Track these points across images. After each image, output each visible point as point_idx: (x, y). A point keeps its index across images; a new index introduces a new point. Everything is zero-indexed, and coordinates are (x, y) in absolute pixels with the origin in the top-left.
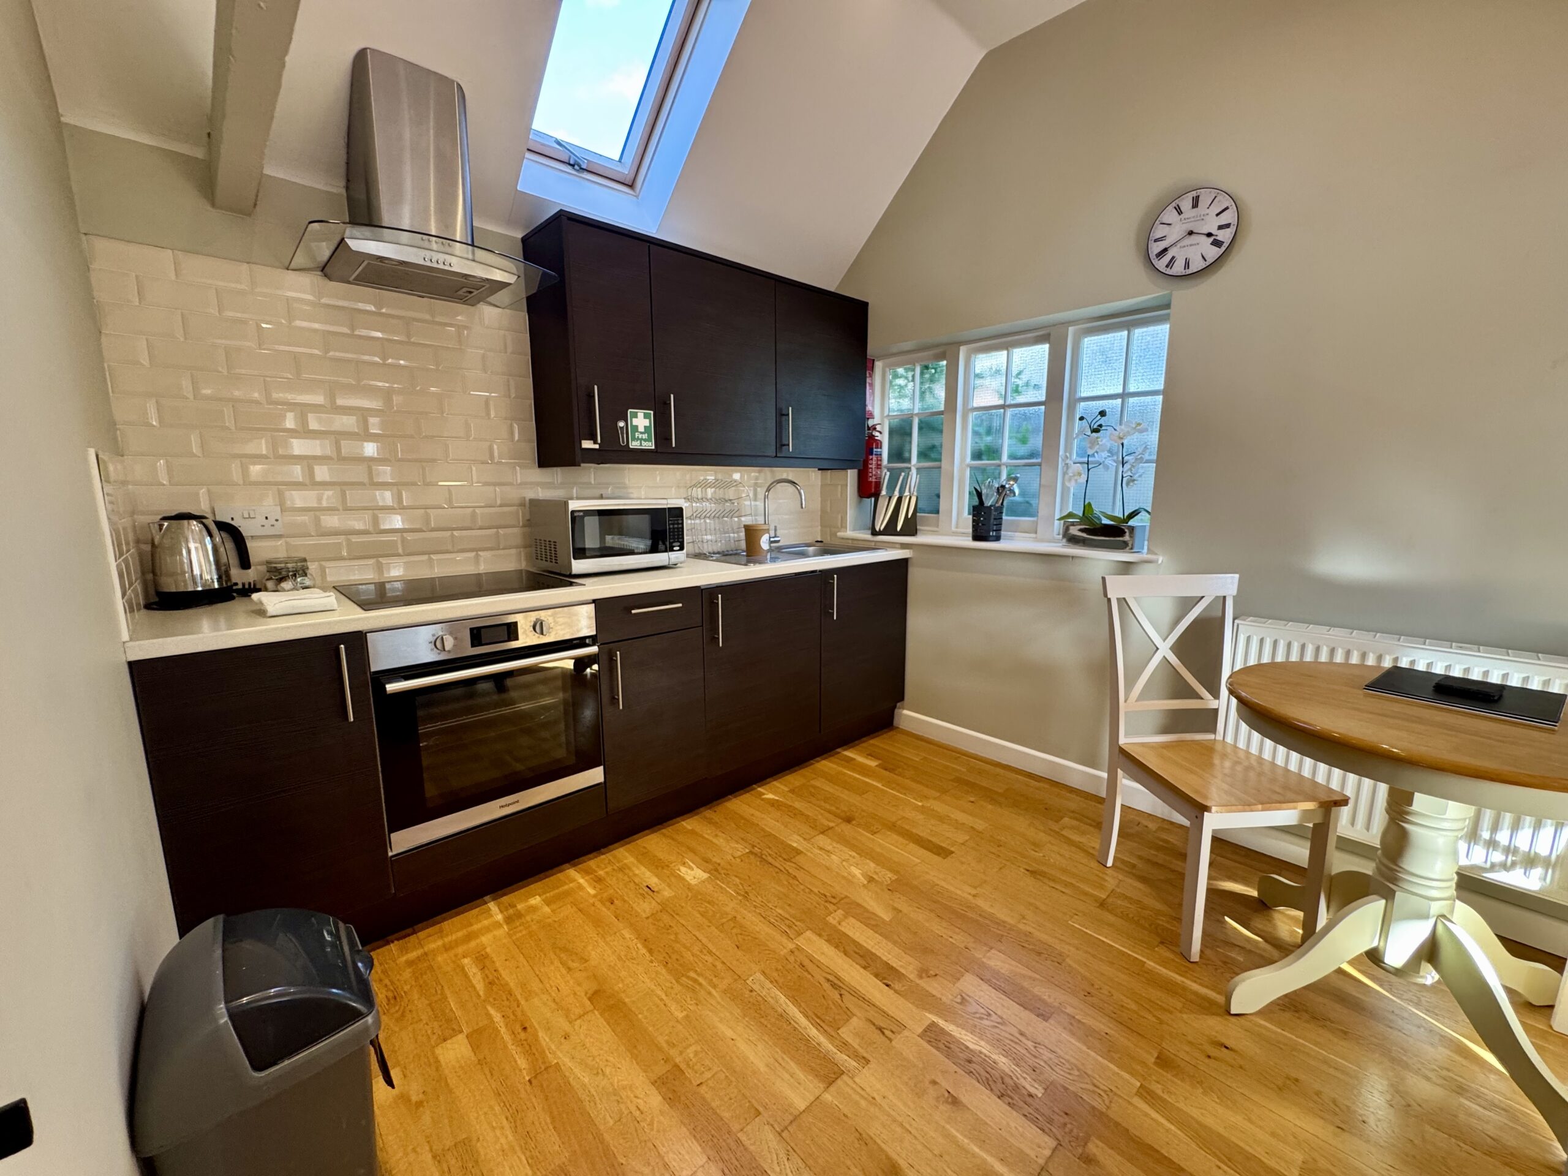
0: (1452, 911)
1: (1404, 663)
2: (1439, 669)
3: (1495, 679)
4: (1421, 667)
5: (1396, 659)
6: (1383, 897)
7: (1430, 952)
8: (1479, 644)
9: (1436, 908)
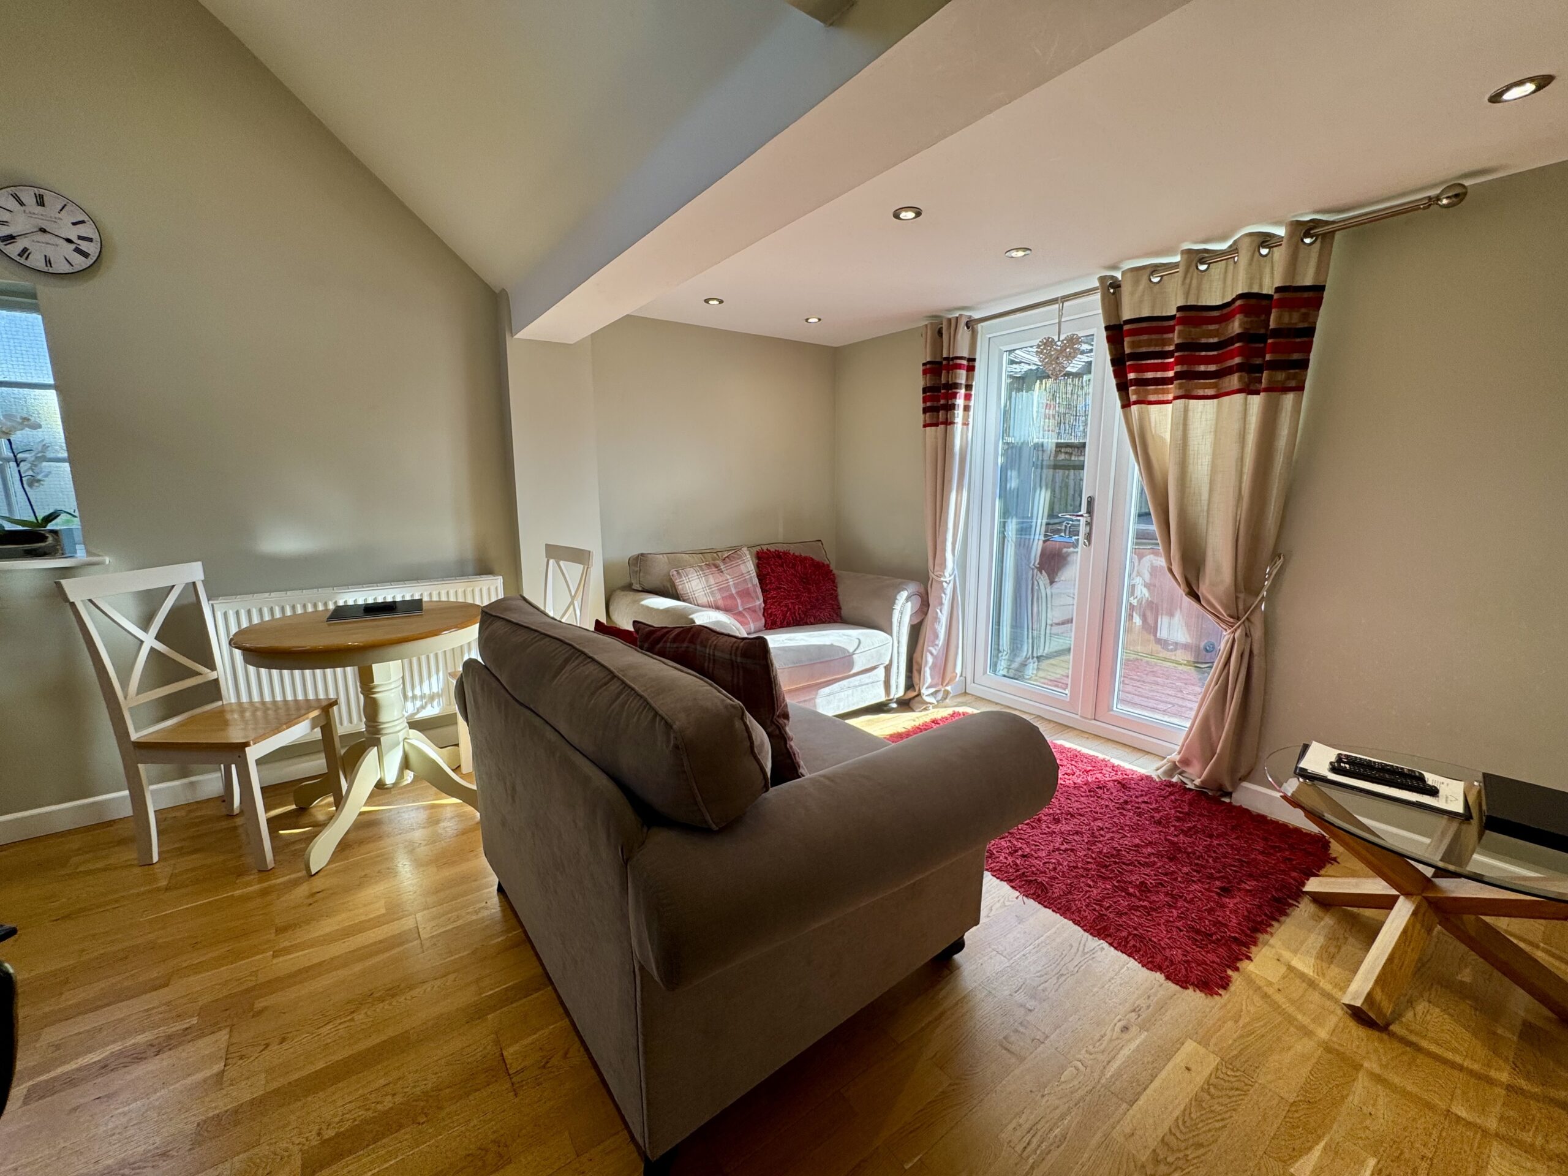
0: (408, 735)
1: (341, 603)
2: (361, 602)
3: (389, 599)
4: (351, 603)
5: (336, 603)
6: (374, 746)
7: (406, 764)
8: (376, 583)
9: (401, 736)
